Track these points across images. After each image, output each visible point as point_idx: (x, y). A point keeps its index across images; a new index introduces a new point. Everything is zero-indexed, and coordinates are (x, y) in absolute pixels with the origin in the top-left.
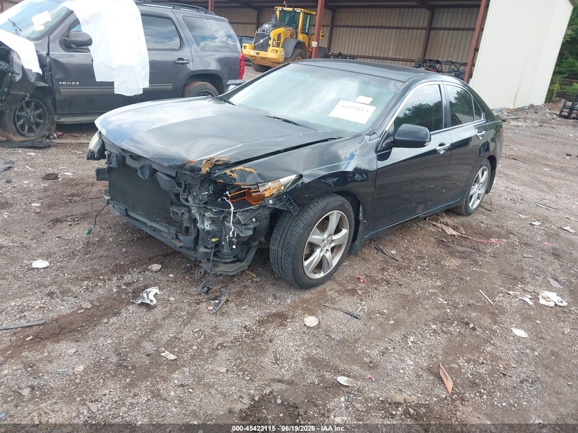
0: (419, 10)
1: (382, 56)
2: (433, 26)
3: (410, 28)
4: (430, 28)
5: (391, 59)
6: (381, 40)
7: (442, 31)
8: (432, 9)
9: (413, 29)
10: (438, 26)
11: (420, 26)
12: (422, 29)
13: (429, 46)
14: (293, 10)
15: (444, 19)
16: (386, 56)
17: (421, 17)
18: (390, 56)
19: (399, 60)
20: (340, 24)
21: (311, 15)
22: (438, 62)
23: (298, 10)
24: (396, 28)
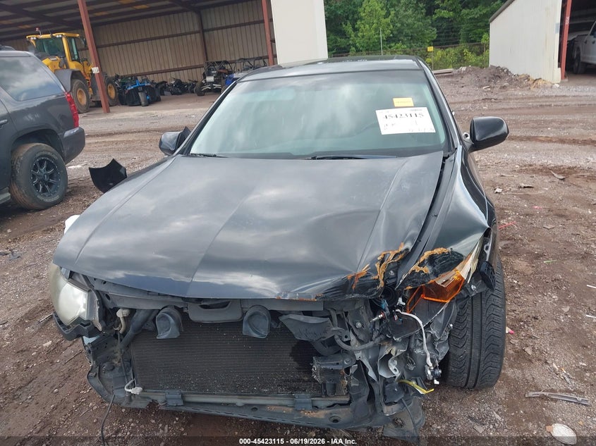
0: (185, 14)
1: (163, 69)
2: (205, 27)
3: (181, 35)
4: (203, 31)
5: (174, 70)
6: (156, 53)
7: (215, 32)
8: (198, 11)
9: (186, 34)
10: (210, 27)
11: (192, 30)
12: (195, 33)
13: (208, 48)
14: (52, 36)
15: (213, 19)
16: (167, 68)
17: (189, 22)
18: (172, 67)
19: (182, 69)
20: (103, 44)
21: (75, 38)
22: (226, 62)
23: (58, 35)
24: (168, 37)
